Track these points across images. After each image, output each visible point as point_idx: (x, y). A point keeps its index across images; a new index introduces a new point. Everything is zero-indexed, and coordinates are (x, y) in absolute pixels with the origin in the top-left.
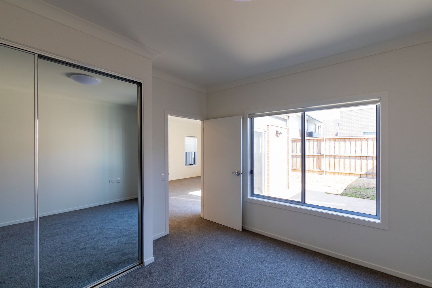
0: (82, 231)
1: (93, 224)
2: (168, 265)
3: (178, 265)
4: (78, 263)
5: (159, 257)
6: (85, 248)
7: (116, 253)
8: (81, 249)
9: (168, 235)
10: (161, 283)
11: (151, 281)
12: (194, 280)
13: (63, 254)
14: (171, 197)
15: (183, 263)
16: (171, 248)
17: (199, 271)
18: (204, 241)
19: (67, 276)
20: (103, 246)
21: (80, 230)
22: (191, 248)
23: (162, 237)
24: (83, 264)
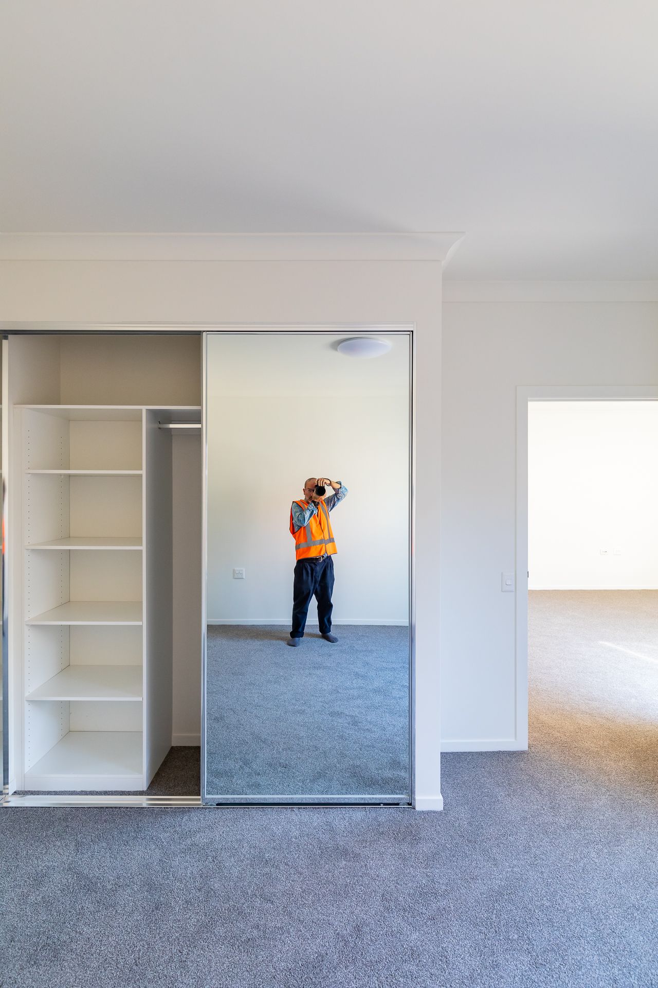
0: (357, 675)
1: (384, 664)
2: (470, 841)
3: (498, 857)
4: (311, 741)
5: (462, 805)
6: (339, 714)
7: (382, 754)
8: (332, 714)
9: (523, 752)
10: (424, 882)
11: (404, 859)
12: (516, 936)
13: (304, 711)
14: (601, 642)
15: (515, 862)
16: (509, 795)
17: (550, 920)
18: (631, 827)
19: (282, 761)
20: (370, 723)
21: (357, 670)
22: (569, 827)
23: (503, 753)
24: (316, 748)
